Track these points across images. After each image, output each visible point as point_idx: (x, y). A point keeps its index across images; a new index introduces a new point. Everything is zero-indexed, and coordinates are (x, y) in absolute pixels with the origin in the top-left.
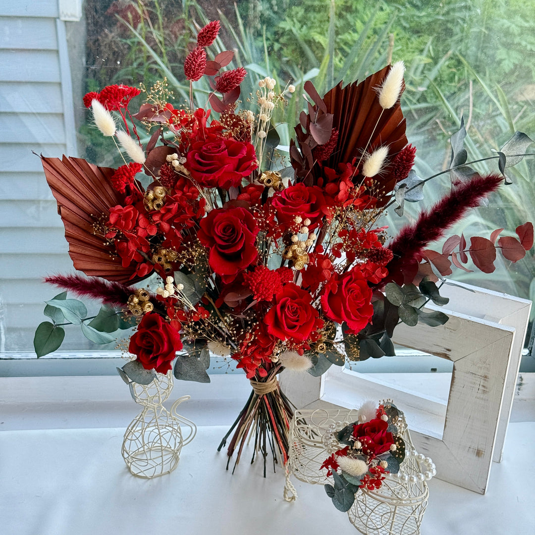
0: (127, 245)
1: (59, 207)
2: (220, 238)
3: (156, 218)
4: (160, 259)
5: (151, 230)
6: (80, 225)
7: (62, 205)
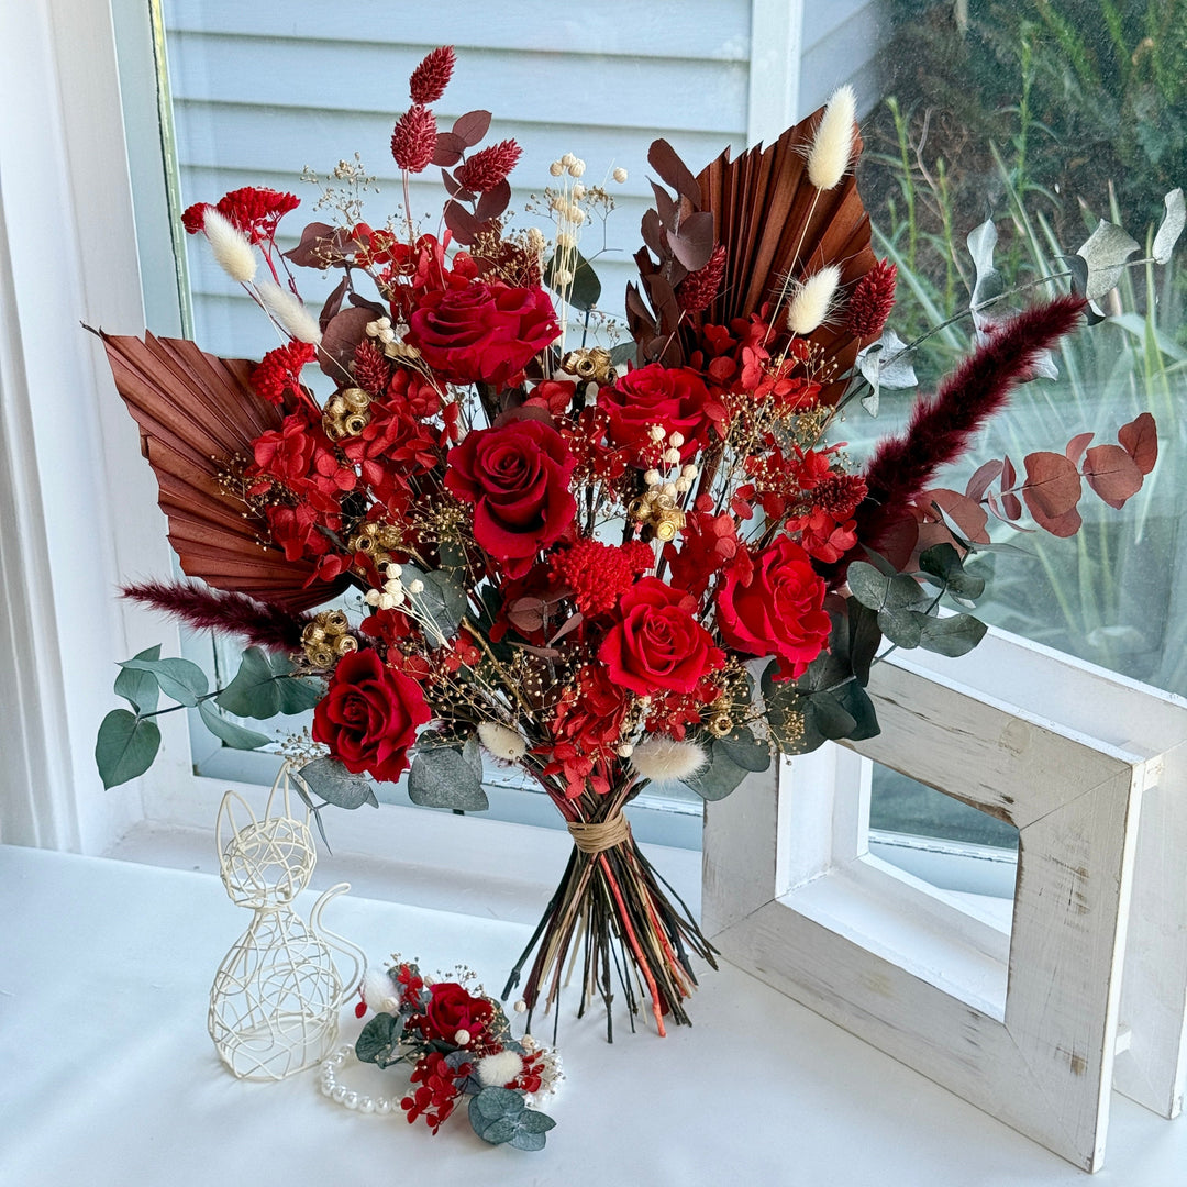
0: (295, 514)
1: (145, 437)
2: (493, 479)
3: (354, 453)
4: (365, 544)
5: (343, 480)
7: (151, 435)
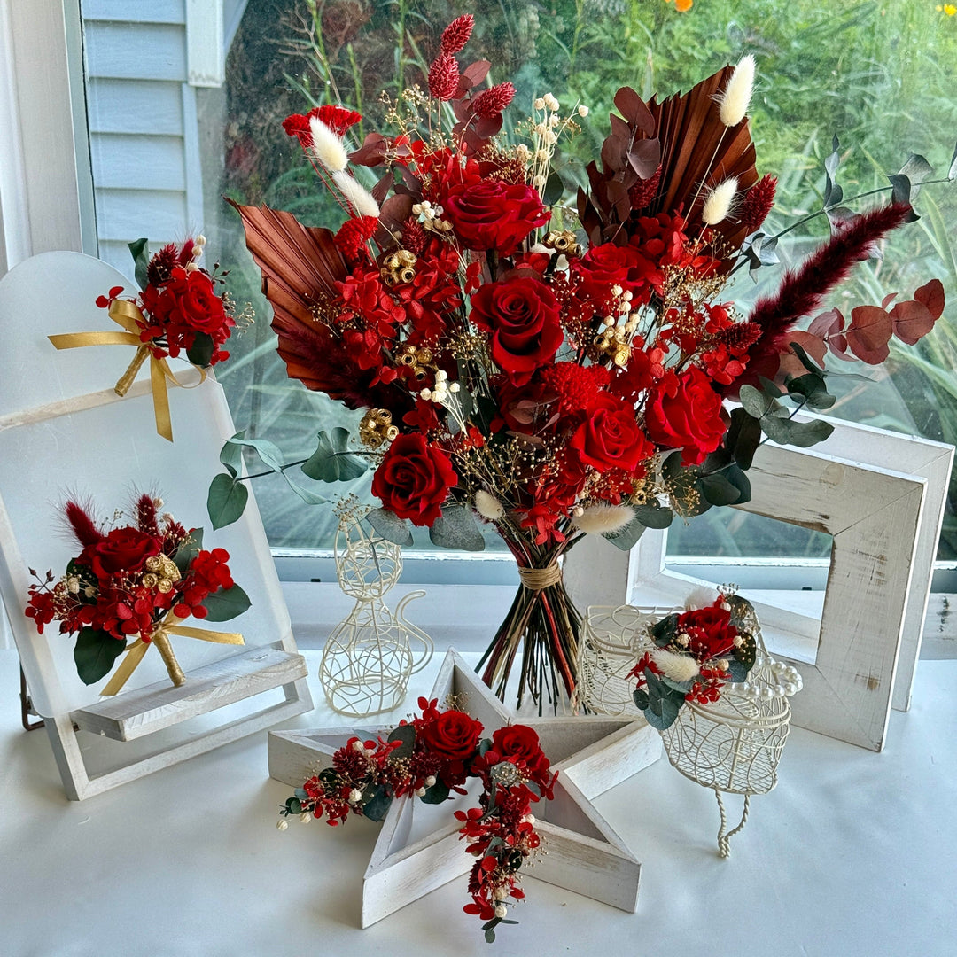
0: (364, 337)
1: (265, 279)
2: (505, 316)
3: (406, 295)
4: (408, 360)
5: (398, 315)
6: (293, 310)
7: (270, 277)
